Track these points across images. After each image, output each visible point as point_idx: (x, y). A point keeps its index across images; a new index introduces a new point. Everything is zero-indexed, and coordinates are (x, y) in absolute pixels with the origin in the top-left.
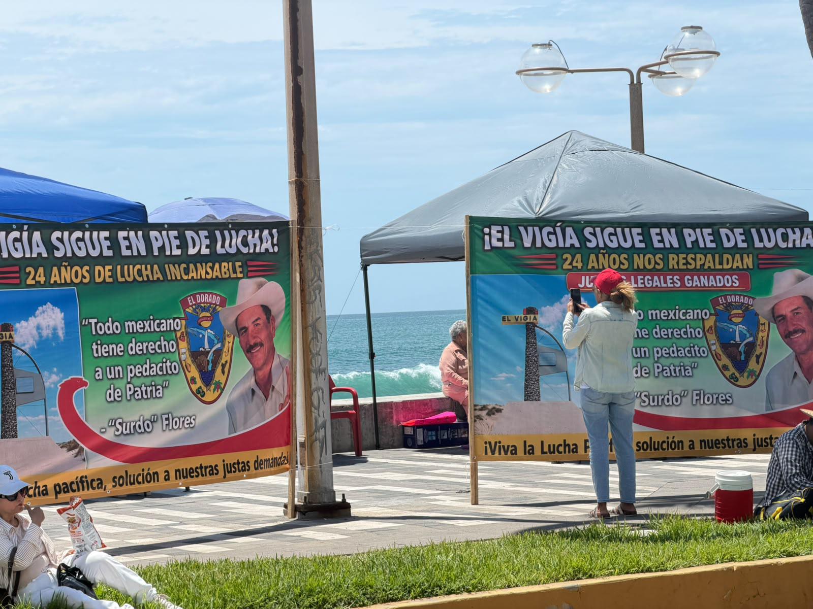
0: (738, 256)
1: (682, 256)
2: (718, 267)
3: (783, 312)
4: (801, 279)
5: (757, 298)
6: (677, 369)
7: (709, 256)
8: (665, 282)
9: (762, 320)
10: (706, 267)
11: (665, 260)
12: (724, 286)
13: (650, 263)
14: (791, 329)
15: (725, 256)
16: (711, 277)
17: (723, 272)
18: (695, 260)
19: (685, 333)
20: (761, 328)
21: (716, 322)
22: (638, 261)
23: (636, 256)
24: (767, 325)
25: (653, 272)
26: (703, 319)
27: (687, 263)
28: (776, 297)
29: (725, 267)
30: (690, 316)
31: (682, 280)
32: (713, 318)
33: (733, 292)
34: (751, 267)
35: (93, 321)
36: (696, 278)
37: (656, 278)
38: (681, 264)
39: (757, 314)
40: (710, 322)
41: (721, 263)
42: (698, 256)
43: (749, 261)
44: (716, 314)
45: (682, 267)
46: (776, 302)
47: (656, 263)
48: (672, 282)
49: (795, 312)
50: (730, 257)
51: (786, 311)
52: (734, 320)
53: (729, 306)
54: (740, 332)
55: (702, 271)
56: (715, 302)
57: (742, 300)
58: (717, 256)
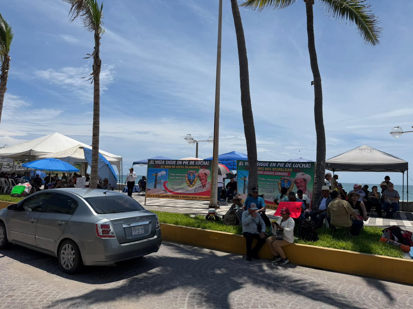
0: (288, 169)
1: (275, 168)
2: (283, 171)
3: (298, 182)
4: (303, 175)
5: (291, 178)
6: (270, 191)
7: (282, 169)
8: (271, 173)
9: (292, 183)
10: (281, 171)
11: (272, 169)
12: (284, 175)
13: (268, 169)
14: (299, 185)
15: (285, 169)
16: (281, 173)
17: (284, 172)
18: (278, 169)
19: (274, 184)
20: (292, 184)
21: (281, 182)
22: (266, 169)
23: (266, 168)
24: (293, 184)
25: (269, 171)
26: (278, 181)
27: (276, 170)
28: (296, 178)
29: (285, 171)
30: (275, 180)
31: (275, 173)
32: (280, 181)
33: (286, 176)
34: (291, 171)
35: (170, 173)
36: (278, 173)
37: (269, 172)
38: (275, 169)
39: (291, 182)
40: (280, 182)
41: (284, 170)
42: (279, 168)
43: (291, 170)
44: (281, 181)
45: (275, 170)
46: (296, 179)
47: (270, 169)
48: (272, 173)
49: (301, 182)
50: (287, 169)
51: (299, 182)
52: (285, 182)
53: (284, 179)
54: (286, 185)
55: (280, 171)
56: (281, 178)
57: (288, 178)
58: (283, 169)
